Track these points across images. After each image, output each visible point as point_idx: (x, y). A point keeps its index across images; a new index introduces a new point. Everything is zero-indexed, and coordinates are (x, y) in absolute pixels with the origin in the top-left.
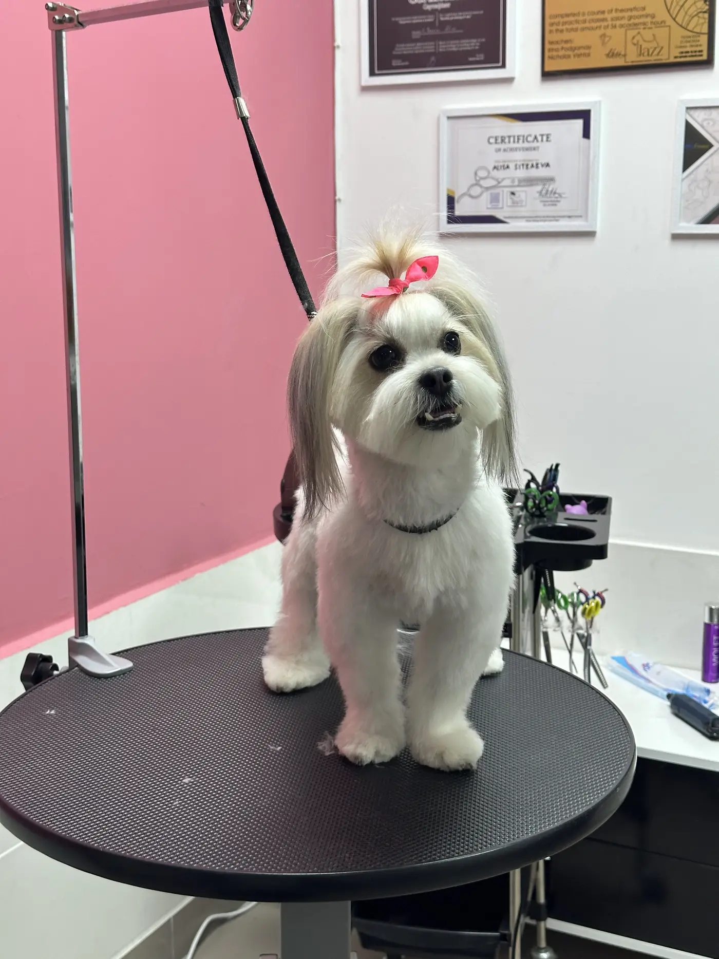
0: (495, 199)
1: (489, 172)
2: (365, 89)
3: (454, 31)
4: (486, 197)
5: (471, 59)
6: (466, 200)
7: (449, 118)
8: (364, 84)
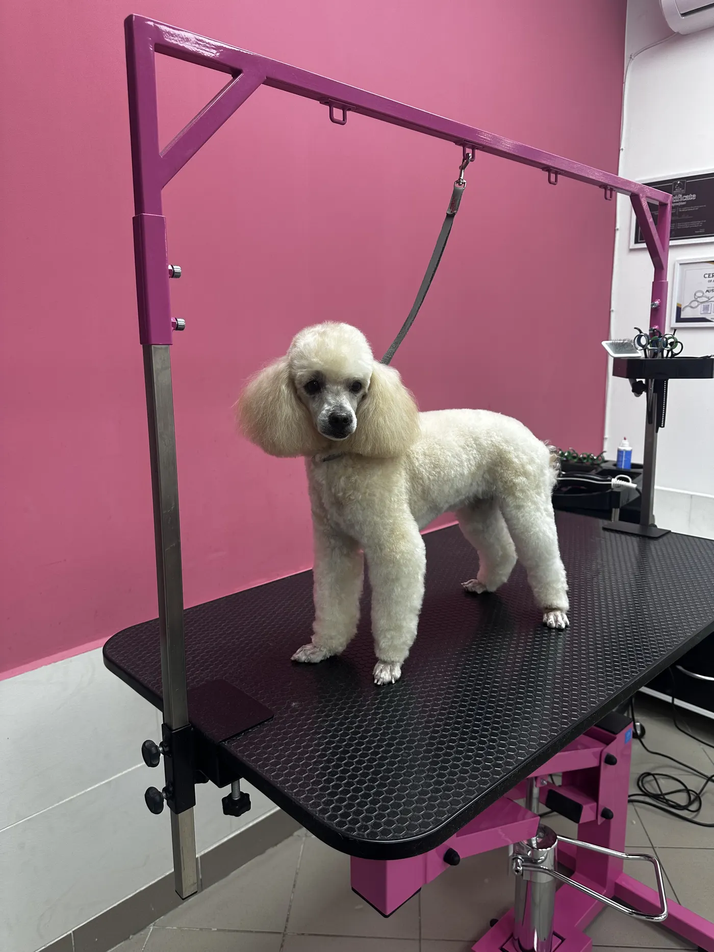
0: (706, 308)
1: (703, 294)
2: (632, 250)
3: (687, 217)
4: (700, 307)
5: (696, 232)
6: (688, 309)
7: (681, 264)
8: (631, 247)
